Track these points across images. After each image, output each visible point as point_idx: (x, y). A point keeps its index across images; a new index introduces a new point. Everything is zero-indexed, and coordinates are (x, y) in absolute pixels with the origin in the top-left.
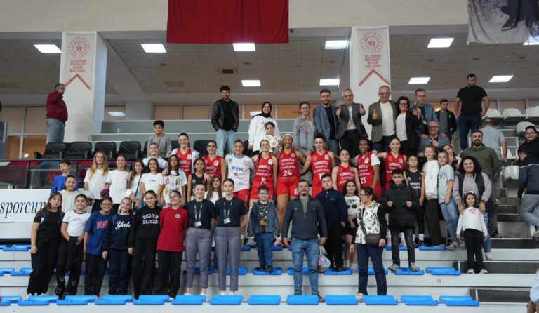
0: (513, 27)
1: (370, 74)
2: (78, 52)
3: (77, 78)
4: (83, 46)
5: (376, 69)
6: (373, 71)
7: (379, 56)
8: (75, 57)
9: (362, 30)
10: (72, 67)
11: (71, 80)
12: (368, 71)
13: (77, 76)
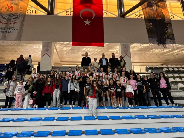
0: (159, 45)
1: (126, 55)
2: (47, 47)
3: (46, 54)
4: (48, 45)
5: (127, 54)
6: (126, 54)
7: (128, 51)
8: (46, 48)
9: (123, 44)
10: (45, 51)
11: (45, 54)
12: (125, 54)
13: (46, 53)
